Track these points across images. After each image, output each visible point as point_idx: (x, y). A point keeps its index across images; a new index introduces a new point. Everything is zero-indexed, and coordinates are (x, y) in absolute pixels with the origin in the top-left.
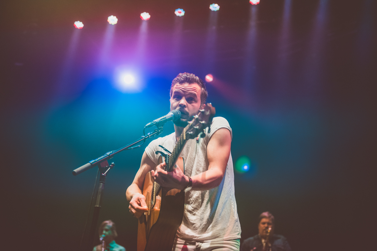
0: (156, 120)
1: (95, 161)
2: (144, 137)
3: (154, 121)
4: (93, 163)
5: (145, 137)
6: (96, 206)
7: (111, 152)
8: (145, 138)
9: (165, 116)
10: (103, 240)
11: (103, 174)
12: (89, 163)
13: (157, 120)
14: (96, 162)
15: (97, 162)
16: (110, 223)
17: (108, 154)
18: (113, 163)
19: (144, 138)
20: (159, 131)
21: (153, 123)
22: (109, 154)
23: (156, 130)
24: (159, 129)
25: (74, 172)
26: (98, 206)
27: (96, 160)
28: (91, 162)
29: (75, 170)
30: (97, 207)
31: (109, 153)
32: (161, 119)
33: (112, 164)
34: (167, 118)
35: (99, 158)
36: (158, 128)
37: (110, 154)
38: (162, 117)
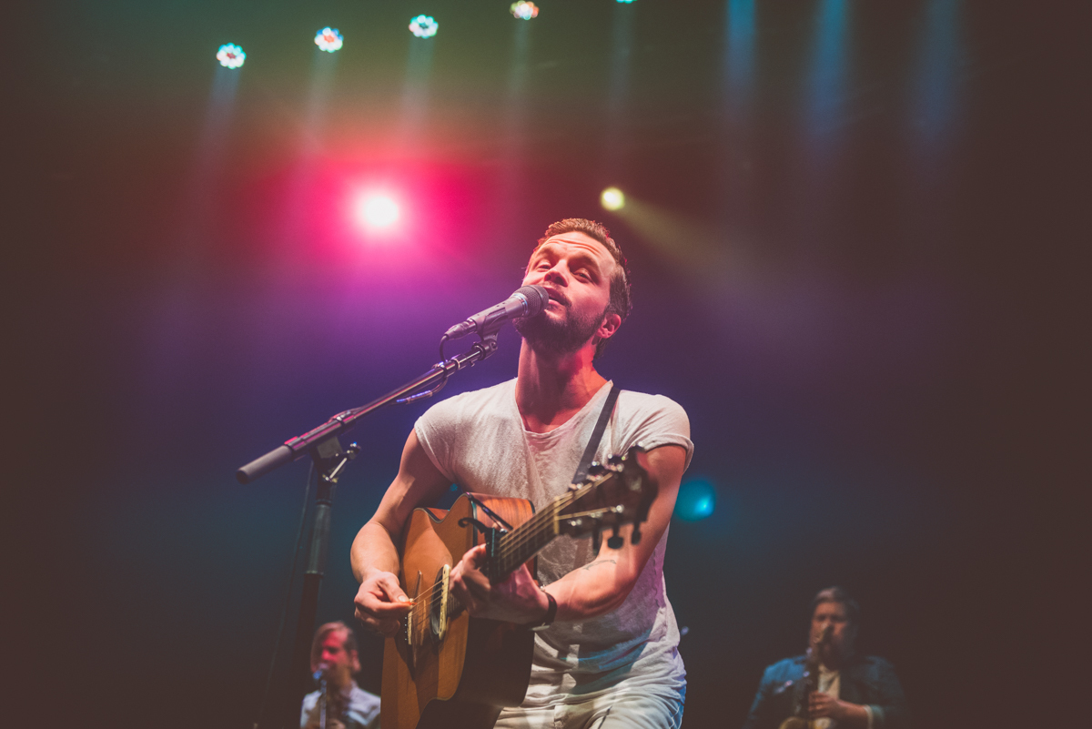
0: (475, 317)
1: (302, 440)
2: (443, 366)
3: (468, 319)
4: (295, 444)
5: (446, 365)
6: (308, 572)
7: (349, 413)
8: (444, 369)
9: (501, 305)
10: (321, 678)
11: (327, 479)
12: (283, 445)
13: (479, 317)
14: (304, 444)
15: (309, 441)
16: (340, 629)
17: (339, 418)
18: (354, 445)
19: (442, 368)
20: (487, 348)
21: (467, 325)
22: (343, 419)
23: (476, 344)
24: (487, 342)
25: (242, 472)
26: (314, 572)
27: (305, 437)
28: (290, 443)
29: (245, 469)
30: (311, 574)
31: (343, 416)
32: (491, 314)
33: (353, 448)
34: (508, 310)
35: (313, 432)
36: (483, 339)
37: (346, 417)
38: (494, 308)
